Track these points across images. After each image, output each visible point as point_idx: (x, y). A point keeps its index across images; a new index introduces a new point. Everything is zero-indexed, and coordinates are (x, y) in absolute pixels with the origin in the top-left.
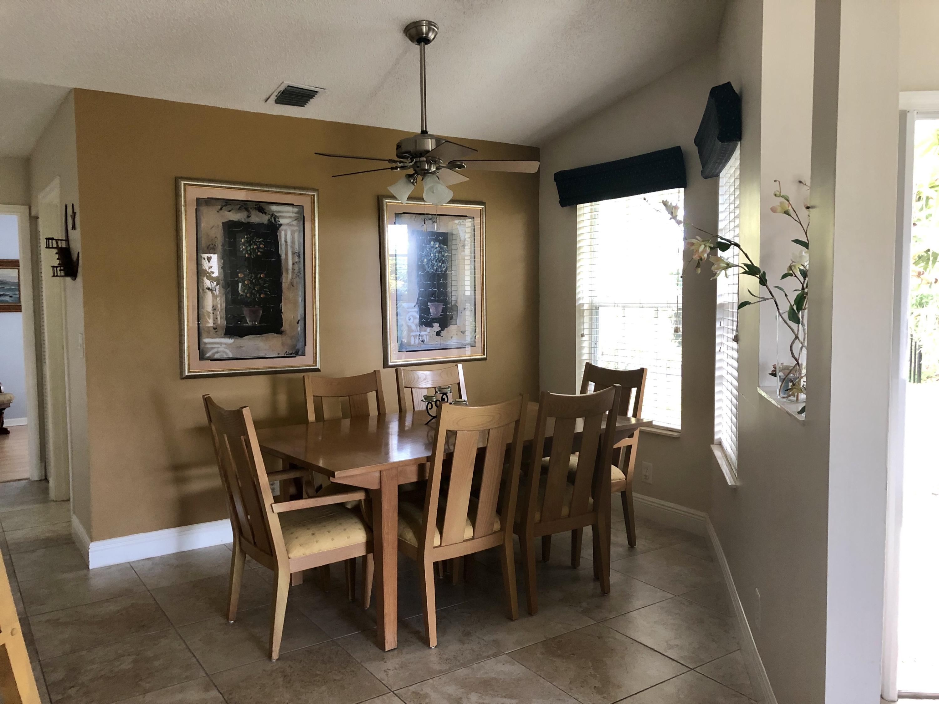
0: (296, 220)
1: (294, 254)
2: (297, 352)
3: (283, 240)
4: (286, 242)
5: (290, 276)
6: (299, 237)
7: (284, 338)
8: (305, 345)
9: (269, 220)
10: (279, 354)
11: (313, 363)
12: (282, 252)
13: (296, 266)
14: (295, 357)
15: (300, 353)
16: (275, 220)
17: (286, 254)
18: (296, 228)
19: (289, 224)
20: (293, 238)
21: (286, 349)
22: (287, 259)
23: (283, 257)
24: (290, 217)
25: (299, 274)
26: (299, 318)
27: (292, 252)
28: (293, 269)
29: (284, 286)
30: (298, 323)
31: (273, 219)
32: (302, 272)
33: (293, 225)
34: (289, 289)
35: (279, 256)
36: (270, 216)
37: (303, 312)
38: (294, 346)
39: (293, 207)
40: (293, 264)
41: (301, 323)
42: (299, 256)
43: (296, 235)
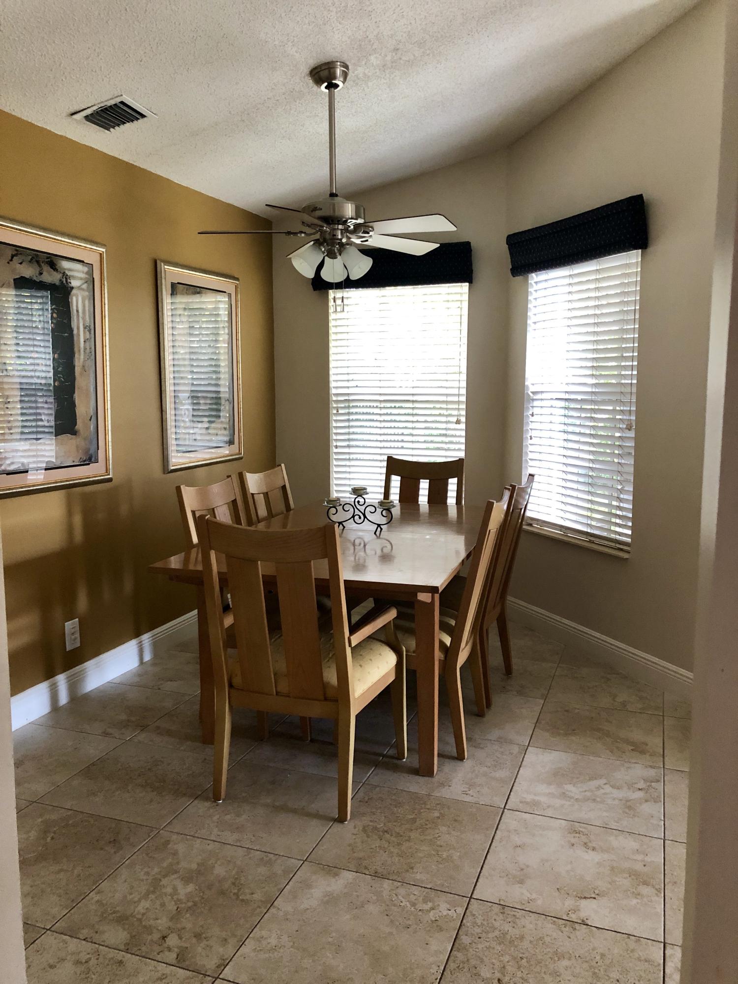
0: (86, 282)
1: (85, 328)
2: (89, 459)
3: (75, 308)
4: (77, 311)
5: (82, 357)
6: (89, 306)
7: (78, 440)
8: (98, 449)
9: (60, 280)
10: (74, 461)
11: (105, 472)
12: (74, 325)
13: (88, 344)
14: (89, 464)
15: (93, 459)
16: (66, 281)
17: (78, 328)
18: (87, 293)
19: (79, 288)
20: (84, 306)
21: (81, 455)
22: (79, 335)
23: (75, 332)
24: (81, 279)
25: (90, 354)
26: (92, 414)
27: (84, 325)
28: (85, 349)
29: (78, 370)
30: (90, 420)
31: (64, 279)
32: (93, 353)
33: (83, 290)
34: (81, 374)
35: (72, 330)
36: (61, 275)
37: (95, 405)
38: (87, 451)
39: (83, 265)
40: (85, 341)
41: (94, 419)
42: (90, 331)
43: (87, 302)
